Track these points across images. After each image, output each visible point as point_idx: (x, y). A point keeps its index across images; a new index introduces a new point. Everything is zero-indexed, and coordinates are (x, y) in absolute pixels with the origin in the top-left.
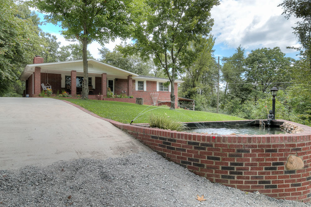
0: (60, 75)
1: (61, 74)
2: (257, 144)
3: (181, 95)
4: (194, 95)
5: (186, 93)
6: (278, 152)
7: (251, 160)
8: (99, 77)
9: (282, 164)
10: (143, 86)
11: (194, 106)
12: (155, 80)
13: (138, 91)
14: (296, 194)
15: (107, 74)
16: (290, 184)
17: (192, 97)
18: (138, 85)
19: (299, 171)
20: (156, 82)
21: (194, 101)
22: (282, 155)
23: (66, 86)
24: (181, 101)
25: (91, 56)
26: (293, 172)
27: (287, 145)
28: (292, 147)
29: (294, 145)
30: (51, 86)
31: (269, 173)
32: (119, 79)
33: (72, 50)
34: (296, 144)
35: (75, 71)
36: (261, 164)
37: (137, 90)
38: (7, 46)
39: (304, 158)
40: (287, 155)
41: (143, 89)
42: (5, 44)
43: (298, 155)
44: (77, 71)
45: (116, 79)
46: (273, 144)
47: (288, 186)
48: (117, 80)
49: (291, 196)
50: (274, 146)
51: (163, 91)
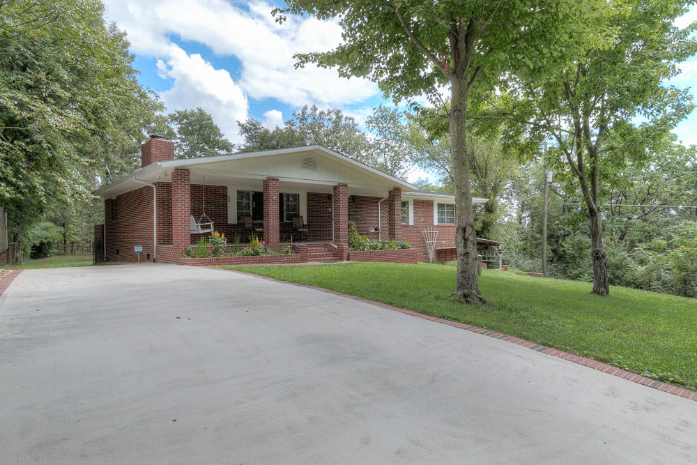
0: (224, 189)
1: (226, 188)
8: (315, 194)
10: (406, 212)
11: (501, 255)
12: (431, 199)
15: (349, 186)
20: (433, 202)
21: (500, 245)
23: (239, 219)
25: (224, 138)
30: (212, 224)
32: (359, 197)
33: (180, 126)
35: (276, 180)
38: (77, 105)
41: (406, 220)
42: (72, 101)
44: (281, 179)
45: (350, 196)
48: (353, 200)
51: (446, 224)
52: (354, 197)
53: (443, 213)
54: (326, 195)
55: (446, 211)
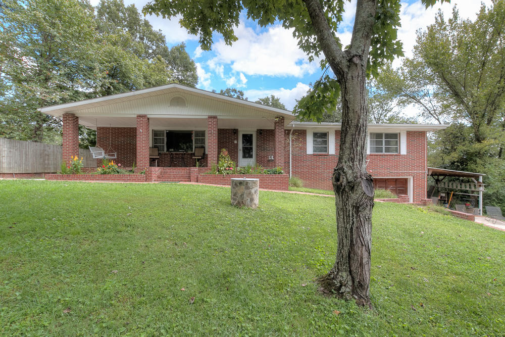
3: (439, 160)
4: (478, 160)
5: (455, 156)
10: (326, 142)
11: (482, 189)
13: (314, 155)
15: (218, 117)
17: (473, 166)
18: (314, 141)
21: (481, 177)
24: (438, 176)
32: (267, 130)
37: (312, 153)
41: (326, 149)
45: (258, 130)
48: (261, 133)
51: (384, 153)
52: (261, 130)
53: (381, 143)
54: (232, 129)
55: (384, 140)
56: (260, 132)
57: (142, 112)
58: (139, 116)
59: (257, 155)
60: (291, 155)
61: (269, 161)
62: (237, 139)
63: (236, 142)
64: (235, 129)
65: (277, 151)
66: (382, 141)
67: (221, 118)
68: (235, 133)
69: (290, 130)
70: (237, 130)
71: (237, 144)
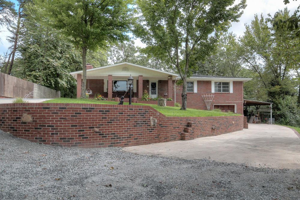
0: (103, 80)
2: (10, 107)
6: (18, 112)
7: (7, 115)
9: (20, 118)
11: (271, 110)
14: (26, 136)
15: (143, 76)
16: (24, 130)
19: (29, 123)
20: (211, 81)
21: (271, 104)
22: (20, 113)
26: (25, 123)
27: (22, 108)
28: (25, 109)
29: (26, 108)
31: (14, 123)
32: (163, 81)
34: (27, 107)
36: (11, 118)
39: (33, 116)
40: (22, 113)
41: (193, 90)
43: (28, 114)
44: (113, 75)
45: (159, 80)
46: (16, 107)
47: (22, 131)
49: (24, 137)
50: (17, 108)
51: (222, 92)
52: (161, 81)
53: (220, 87)
54: (146, 80)
55: (222, 86)
56: (160, 82)
57: (110, 74)
58: (109, 76)
59: (158, 93)
60: (175, 93)
61: (164, 96)
62: (149, 85)
63: (148, 86)
64: (147, 80)
65: (169, 91)
66: (221, 86)
67: (145, 76)
68: (147, 82)
69: (175, 81)
70: (149, 80)
71: (149, 87)
